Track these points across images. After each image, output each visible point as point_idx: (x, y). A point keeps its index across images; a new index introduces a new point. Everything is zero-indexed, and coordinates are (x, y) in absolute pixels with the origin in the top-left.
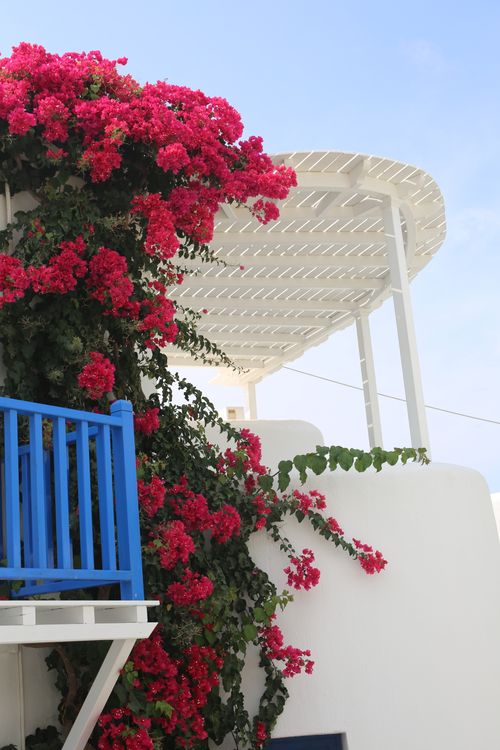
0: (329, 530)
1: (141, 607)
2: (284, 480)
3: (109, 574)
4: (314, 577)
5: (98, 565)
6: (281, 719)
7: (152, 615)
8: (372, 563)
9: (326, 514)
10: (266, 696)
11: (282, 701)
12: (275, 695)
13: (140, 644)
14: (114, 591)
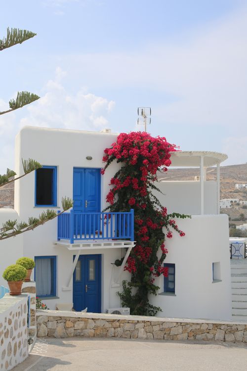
0: (175, 228)
1: (133, 242)
2: (168, 218)
3: (128, 237)
4: (171, 236)
5: (126, 235)
6: (165, 260)
7: (135, 243)
8: (182, 234)
9: (175, 225)
10: (163, 256)
11: (165, 257)
12: (164, 256)
13: (133, 248)
14: (129, 239)
